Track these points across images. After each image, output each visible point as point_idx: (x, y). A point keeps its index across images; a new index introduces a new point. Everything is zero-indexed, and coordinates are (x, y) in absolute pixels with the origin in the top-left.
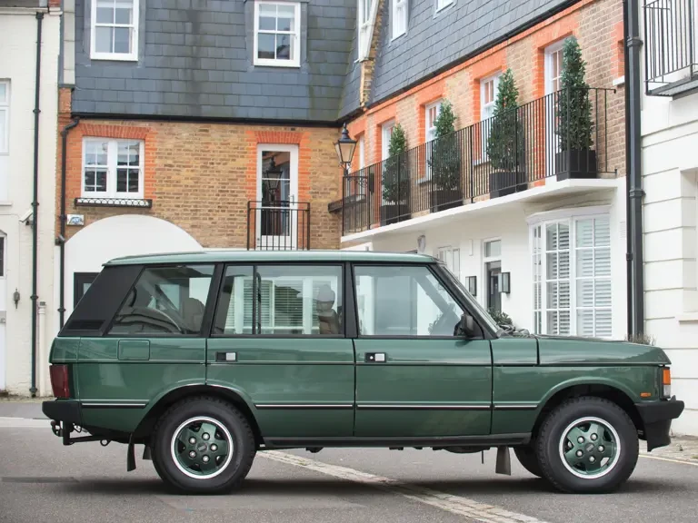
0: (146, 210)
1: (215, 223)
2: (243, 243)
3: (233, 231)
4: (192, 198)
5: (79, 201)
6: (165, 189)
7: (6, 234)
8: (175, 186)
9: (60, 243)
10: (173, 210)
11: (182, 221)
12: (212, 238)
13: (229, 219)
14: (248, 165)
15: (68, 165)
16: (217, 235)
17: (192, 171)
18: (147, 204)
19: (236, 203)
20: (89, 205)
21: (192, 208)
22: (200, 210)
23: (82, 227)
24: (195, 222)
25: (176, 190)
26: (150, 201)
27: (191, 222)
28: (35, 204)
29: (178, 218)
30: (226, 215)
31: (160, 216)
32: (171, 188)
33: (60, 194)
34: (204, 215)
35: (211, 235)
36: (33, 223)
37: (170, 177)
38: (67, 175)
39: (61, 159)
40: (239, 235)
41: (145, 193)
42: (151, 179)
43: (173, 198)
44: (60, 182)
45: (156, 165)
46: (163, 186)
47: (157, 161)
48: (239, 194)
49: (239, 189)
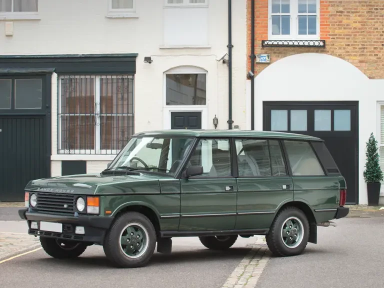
0: (322, 49)
1: (380, 58)
4: (359, 38)
5: (266, 43)
6: (337, 31)
7: (207, 71)
8: (345, 28)
9: (251, 78)
10: (344, 48)
11: (352, 57)
12: (376, 71)
15: (257, 14)
16: (381, 68)
17: (360, 16)
18: (322, 44)
20: (273, 46)
21: (360, 46)
22: (366, 48)
23: (268, 64)
24: (362, 58)
25: (346, 32)
26: (324, 42)
27: (359, 58)
28: (230, 47)
29: (349, 55)
31: (333, 54)
32: (341, 31)
33: (250, 38)
34: (370, 52)
35: (376, 69)
36: (228, 62)
37: (341, 22)
38: (255, 22)
39: (250, 10)
41: (321, 35)
42: (325, 23)
43: (344, 38)
44: (250, 28)
45: (329, 12)
46: (335, 29)
47: (330, 9)
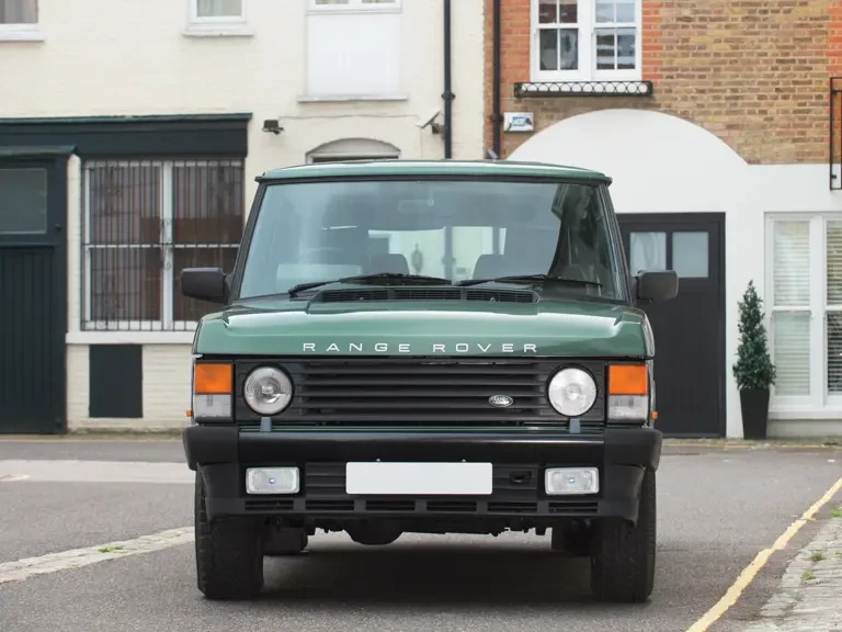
0: (645, 100)
1: (772, 119)
2: (822, 154)
3: (803, 133)
4: (727, 76)
5: (524, 88)
6: (677, 62)
7: (399, 150)
8: (694, 55)
10: (694, 98)
11: (710, 118)
12: (764, 146)
13: (795, 112)
14: (830, 11)
15: (505, 24)
16: (774, 141)
17: (727, 27)
18: (644, 89)
19: (810, 82)
20: (538, 94)
21: (729, 94)
22: (742, 98)
23: (529, 134)
24: (734, 119)
25: (700, 61)
26: (650, 86)
27: (726, 119)
28: (448, 97)
29: (705, 113)
30: (791, 104)
31: (670, 111)
32: (690, 58)
33: (491, 78)
34: (749, 104)
35: (763, 142)
36: (445, 131)
37: (687, 40)
38: (502, 42)
39: (491, 17)
40: (816, 140)
41: (644, 70)
42: (653, 44)
43: (693, 77)
44: (491, 56)
45: (660, 19)
46: (675, 56)
47: (663, 12)
48: (814, 66)
49: (814, 57)
